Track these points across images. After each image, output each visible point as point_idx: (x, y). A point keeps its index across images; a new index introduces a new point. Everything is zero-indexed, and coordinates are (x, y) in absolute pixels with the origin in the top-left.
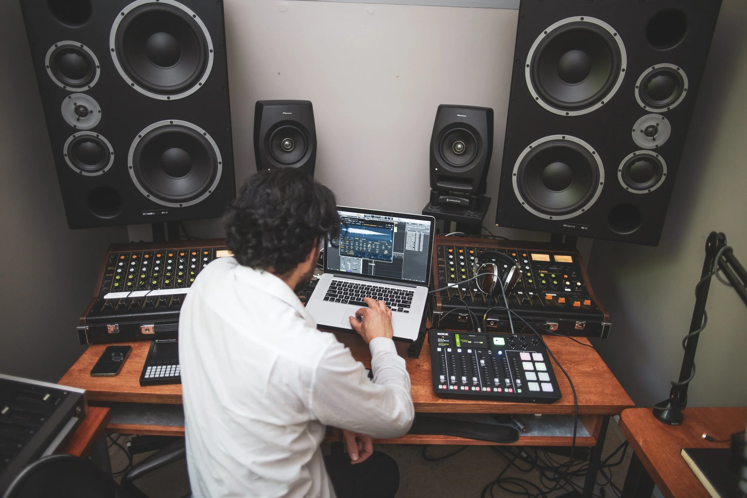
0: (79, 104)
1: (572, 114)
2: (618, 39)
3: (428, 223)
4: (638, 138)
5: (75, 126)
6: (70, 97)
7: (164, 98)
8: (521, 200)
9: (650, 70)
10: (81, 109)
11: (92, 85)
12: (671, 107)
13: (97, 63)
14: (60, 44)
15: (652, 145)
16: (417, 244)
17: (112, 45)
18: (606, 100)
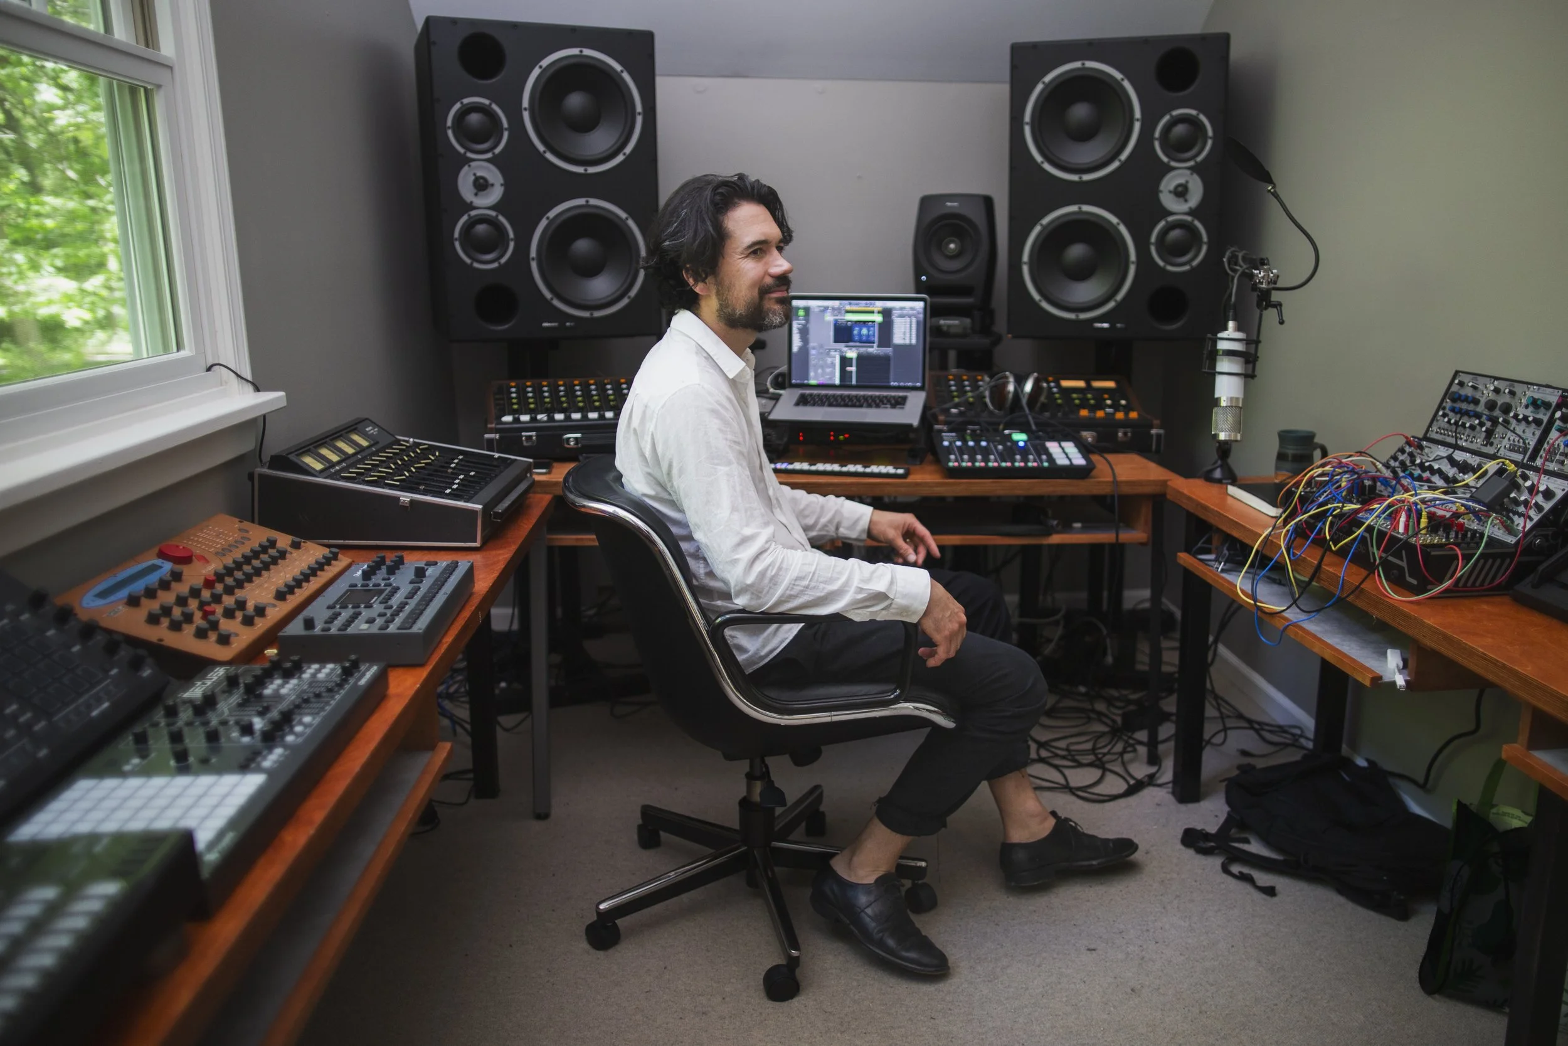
0: (479, 174)
1: (1087, 177)
2: (1127, 84)
3: (921, 304)
4: (1168, 201)
5: (472, 202)
6: (469, 166)
7: (580, 170)
8: (1036, 296)
9: (1167, 118)
10: (481, 181)
11: (497, 151)
12: (1199, 159)
13: (505, 124)
14: (466, 101)
15: (1185, 207)
16: (908, 335)
17: (525, 103)
18: (1124, 156)
